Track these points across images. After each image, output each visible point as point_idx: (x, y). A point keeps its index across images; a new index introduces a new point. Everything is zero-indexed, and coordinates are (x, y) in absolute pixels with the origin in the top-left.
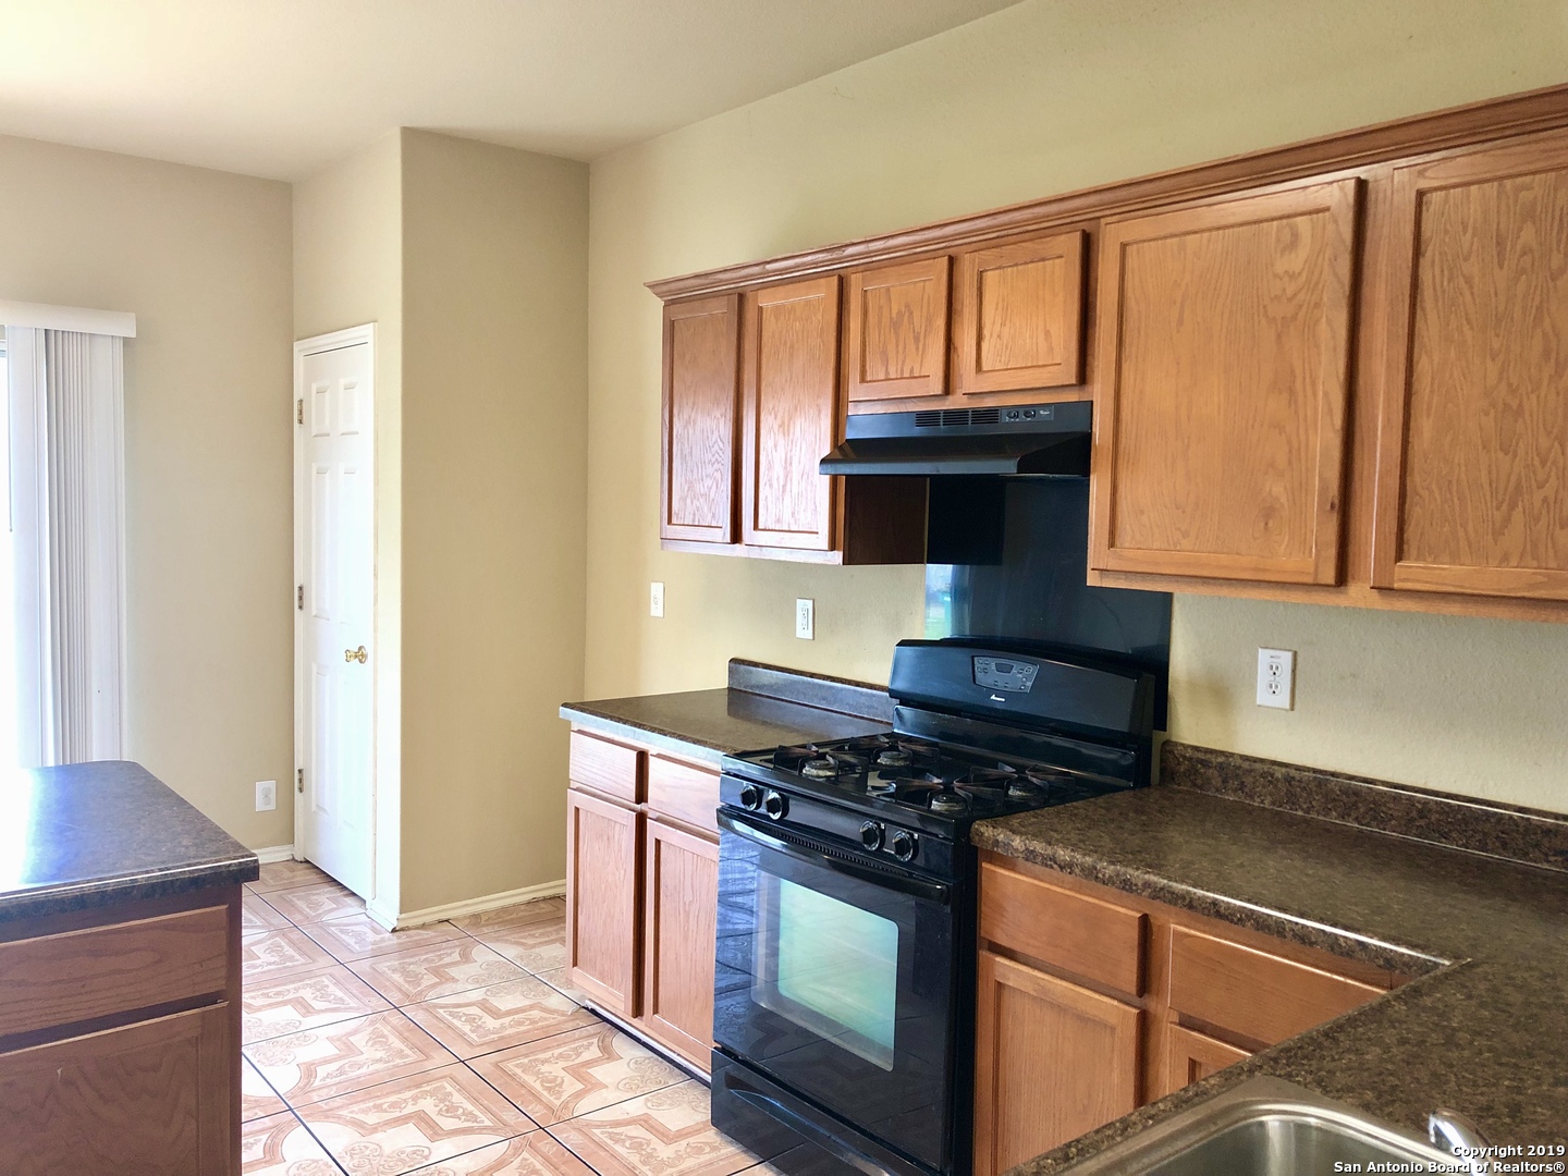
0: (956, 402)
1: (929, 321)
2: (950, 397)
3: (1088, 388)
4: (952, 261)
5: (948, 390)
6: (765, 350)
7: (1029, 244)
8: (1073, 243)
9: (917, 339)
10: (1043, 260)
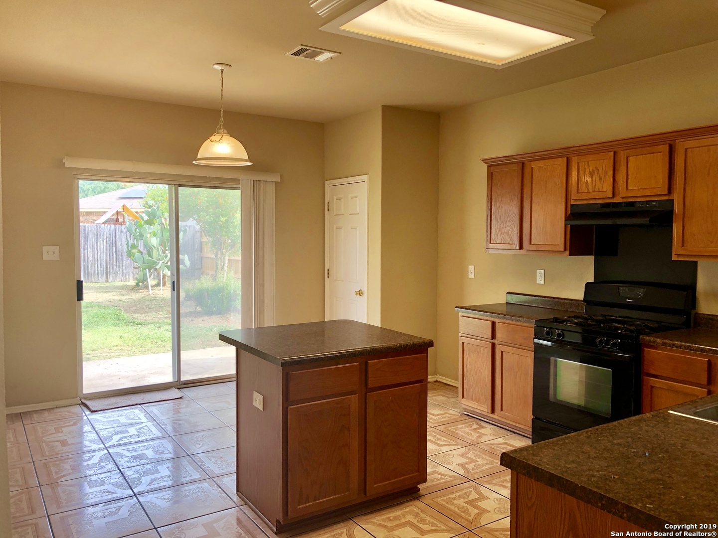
0: (618, 200)
1: (606, 172)
2: (615, 198)
3: (672, 195)
4: (615, 153)
5: (614, 196)
6: (534, 182)
7: (648, 148)
8: (666, 148)
9: (600, 179)
10: (653, 153)
